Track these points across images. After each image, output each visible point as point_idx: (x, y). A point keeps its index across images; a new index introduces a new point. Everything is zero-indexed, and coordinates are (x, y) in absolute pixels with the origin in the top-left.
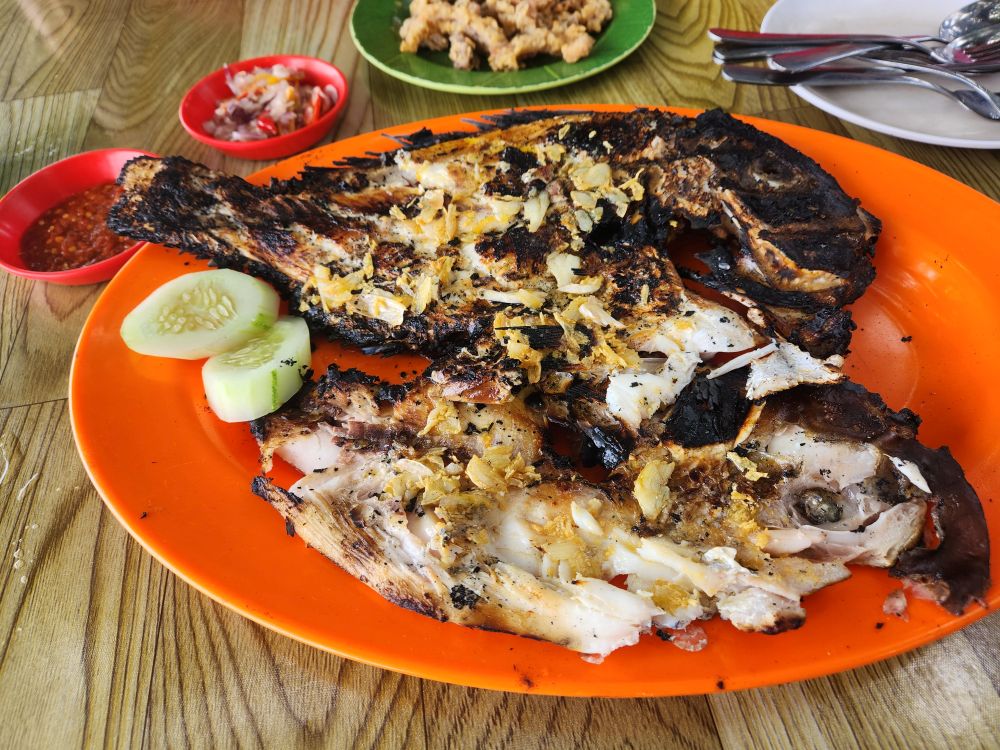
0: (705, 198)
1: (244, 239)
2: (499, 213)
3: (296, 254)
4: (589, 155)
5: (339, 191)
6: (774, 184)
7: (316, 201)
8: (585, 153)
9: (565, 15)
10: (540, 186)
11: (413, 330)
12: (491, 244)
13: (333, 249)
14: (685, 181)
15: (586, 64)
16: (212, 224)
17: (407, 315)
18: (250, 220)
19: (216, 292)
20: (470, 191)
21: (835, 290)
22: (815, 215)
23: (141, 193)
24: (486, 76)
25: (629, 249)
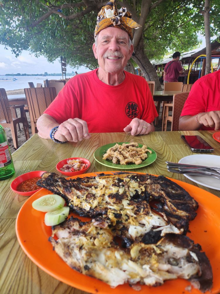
0: (158, 193)
1: (62, 189)
2: (114, 190)
3: (71, 193)
4: (135, 181)
5: (83, 182)
6: (174, 192)
7: (78, 184)
8: (134, 181)
9: (137, 156)
10: (123, 186)
11: (91, 212)
12: (111, 196)
13: (79, 193)
14: (154, 189)
15: (140, 165)
16: (56, 186)
17: (91, 208)
18: (64, 186)
19: (53, 199)
20: (109, 185)
21: (186, 216)
22: (182, 199)
23: (45, 179)
24: (119, 165)
25: (140, 201)
